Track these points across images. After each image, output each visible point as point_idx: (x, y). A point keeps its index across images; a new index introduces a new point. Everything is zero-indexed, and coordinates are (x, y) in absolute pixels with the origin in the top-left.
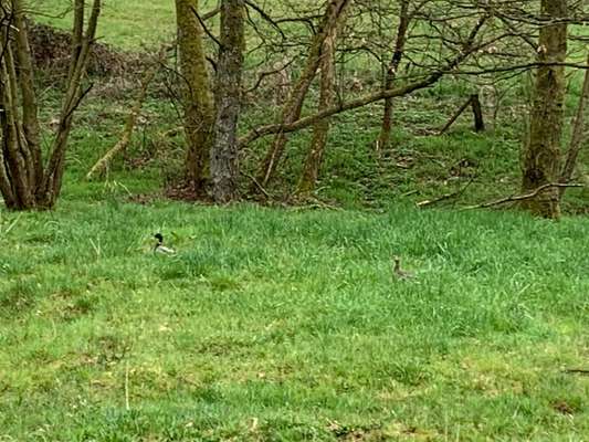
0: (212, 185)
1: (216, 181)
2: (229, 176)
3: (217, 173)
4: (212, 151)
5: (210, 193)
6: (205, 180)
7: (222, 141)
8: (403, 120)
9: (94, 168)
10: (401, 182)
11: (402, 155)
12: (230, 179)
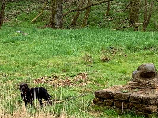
0: (56, 24)
1: (57, 23)
2: (60, 22)
3: (57, 21)
4: (56, 16)
5: (55, 26)
6: (54, 23)
7: (58, 13)
8: (115, 8)
9: (32, 21)
10: (109, 24)
11: (111, 17)
12: (60, 23)
